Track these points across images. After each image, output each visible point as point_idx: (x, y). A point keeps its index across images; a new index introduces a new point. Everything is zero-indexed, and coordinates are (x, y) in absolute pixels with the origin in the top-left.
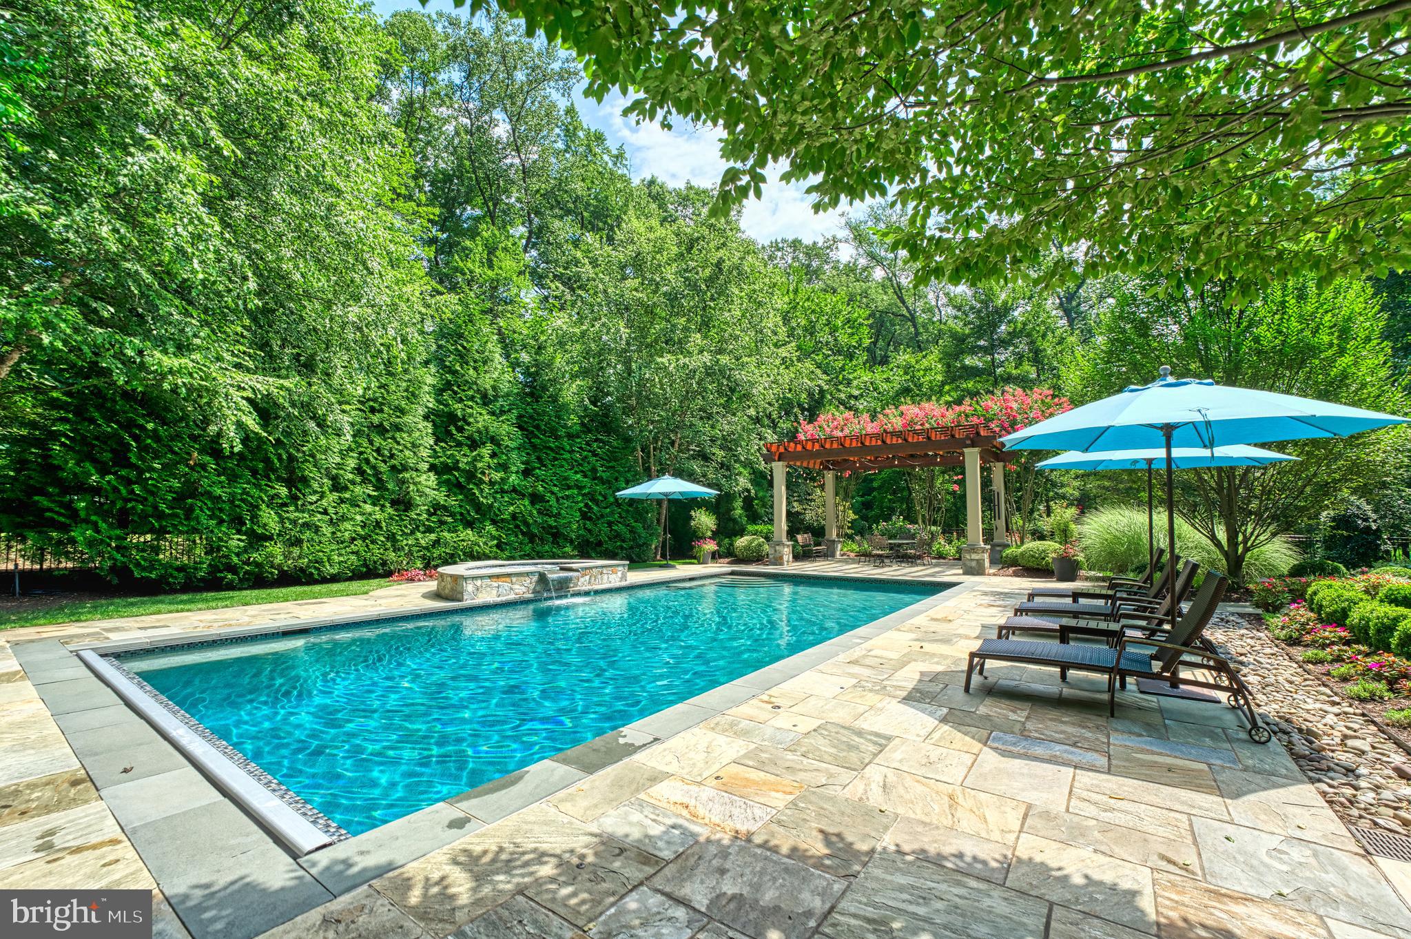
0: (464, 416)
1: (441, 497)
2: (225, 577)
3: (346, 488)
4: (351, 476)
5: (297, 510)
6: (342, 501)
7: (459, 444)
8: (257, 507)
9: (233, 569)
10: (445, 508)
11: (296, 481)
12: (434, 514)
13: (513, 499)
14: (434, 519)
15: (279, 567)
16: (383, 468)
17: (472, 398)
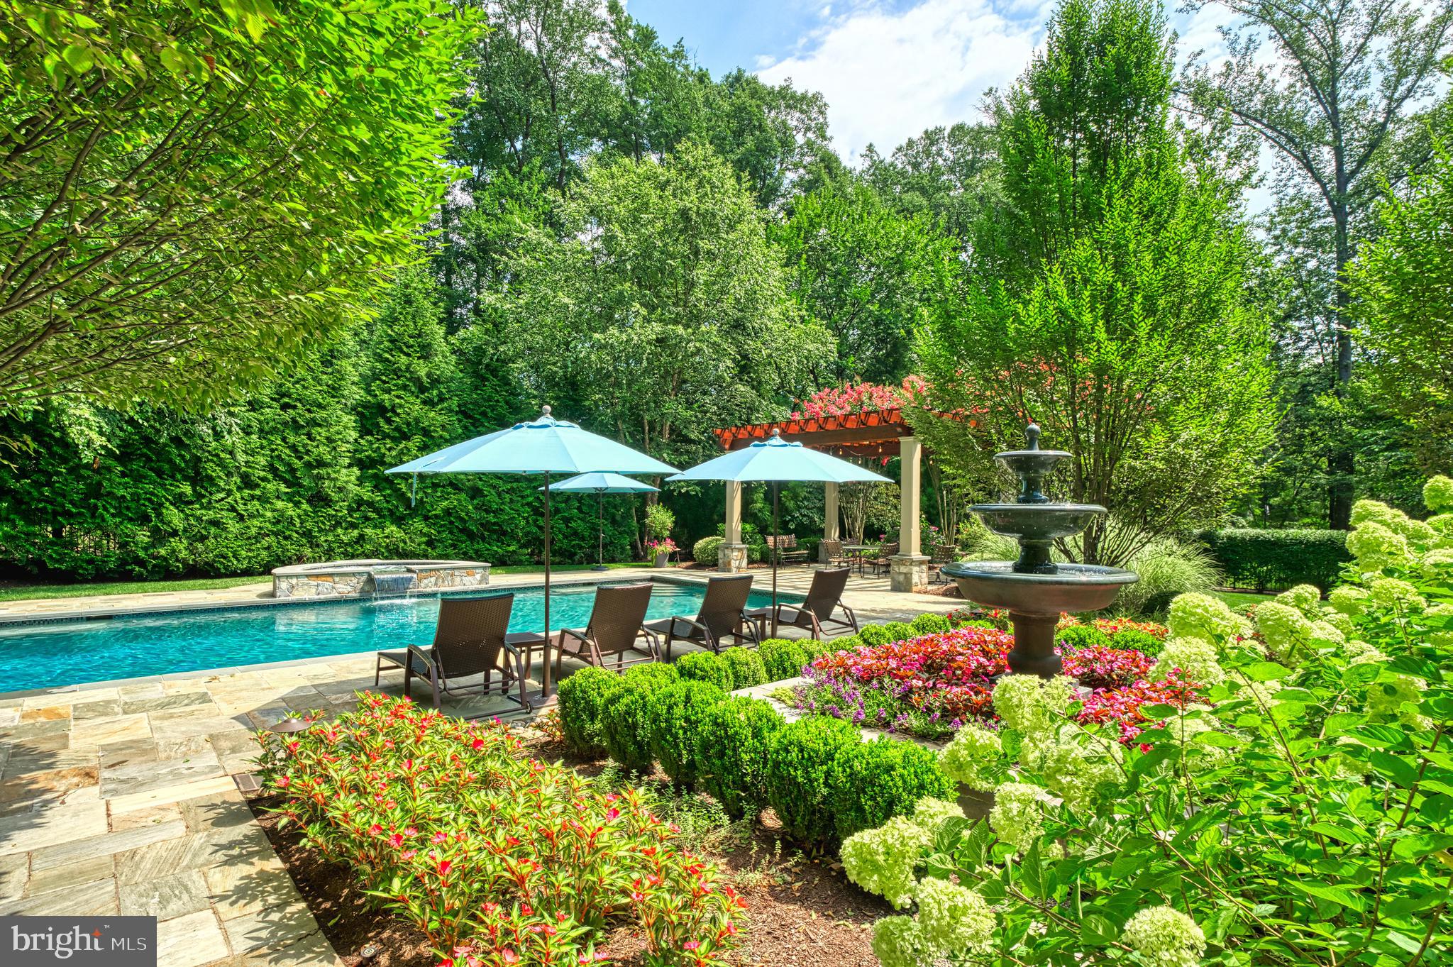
0: (393, 406)
1: (366, 493)
2: (133, 570)
3: (257, 486)
4: (262, 474)
5: (202, 507)
6: (253, 497)
7: (386, 436)
8: (161, 505)
9: (142, 563)
10: (370, 504)
11: (199, 479)
12: (358, 510)
13: (449, 494)
14: (356, 515)
15: (184, 562)
16: (298, 464)
17: (405, 387)
